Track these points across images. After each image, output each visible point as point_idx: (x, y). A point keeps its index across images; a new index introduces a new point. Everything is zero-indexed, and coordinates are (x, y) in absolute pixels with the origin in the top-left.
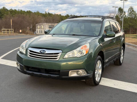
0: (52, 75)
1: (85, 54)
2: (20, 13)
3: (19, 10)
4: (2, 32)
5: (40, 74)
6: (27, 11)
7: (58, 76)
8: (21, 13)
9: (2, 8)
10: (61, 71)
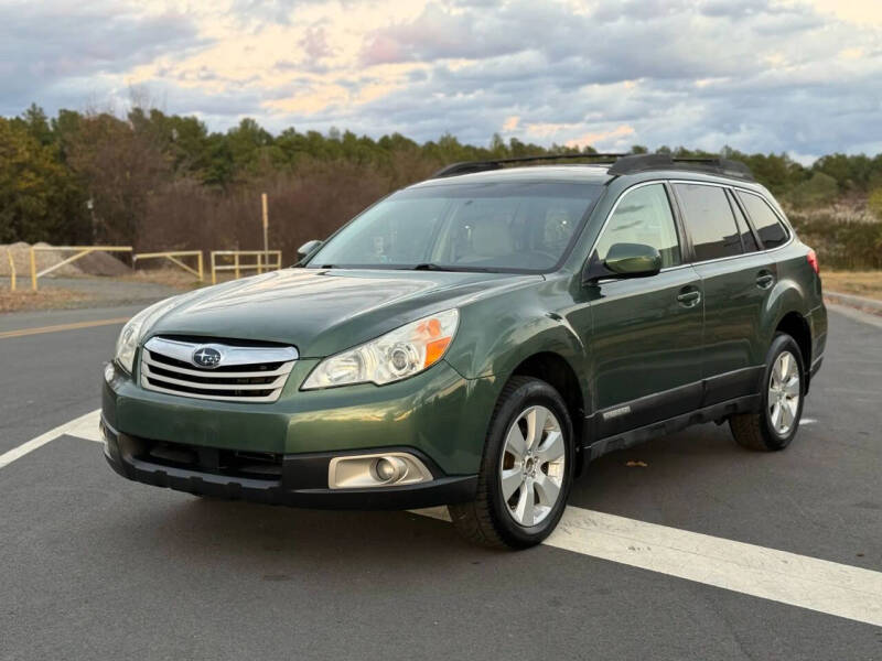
0: (246, 483)
1: (420, 367)
2: (341, 152)
3: (334, 132)
4: (214, 268)
5: (193, 478)
6: (385, 140)
7: (274, 484)
8: (348, 155)
9: (238, 126)
10: (285, 458)
